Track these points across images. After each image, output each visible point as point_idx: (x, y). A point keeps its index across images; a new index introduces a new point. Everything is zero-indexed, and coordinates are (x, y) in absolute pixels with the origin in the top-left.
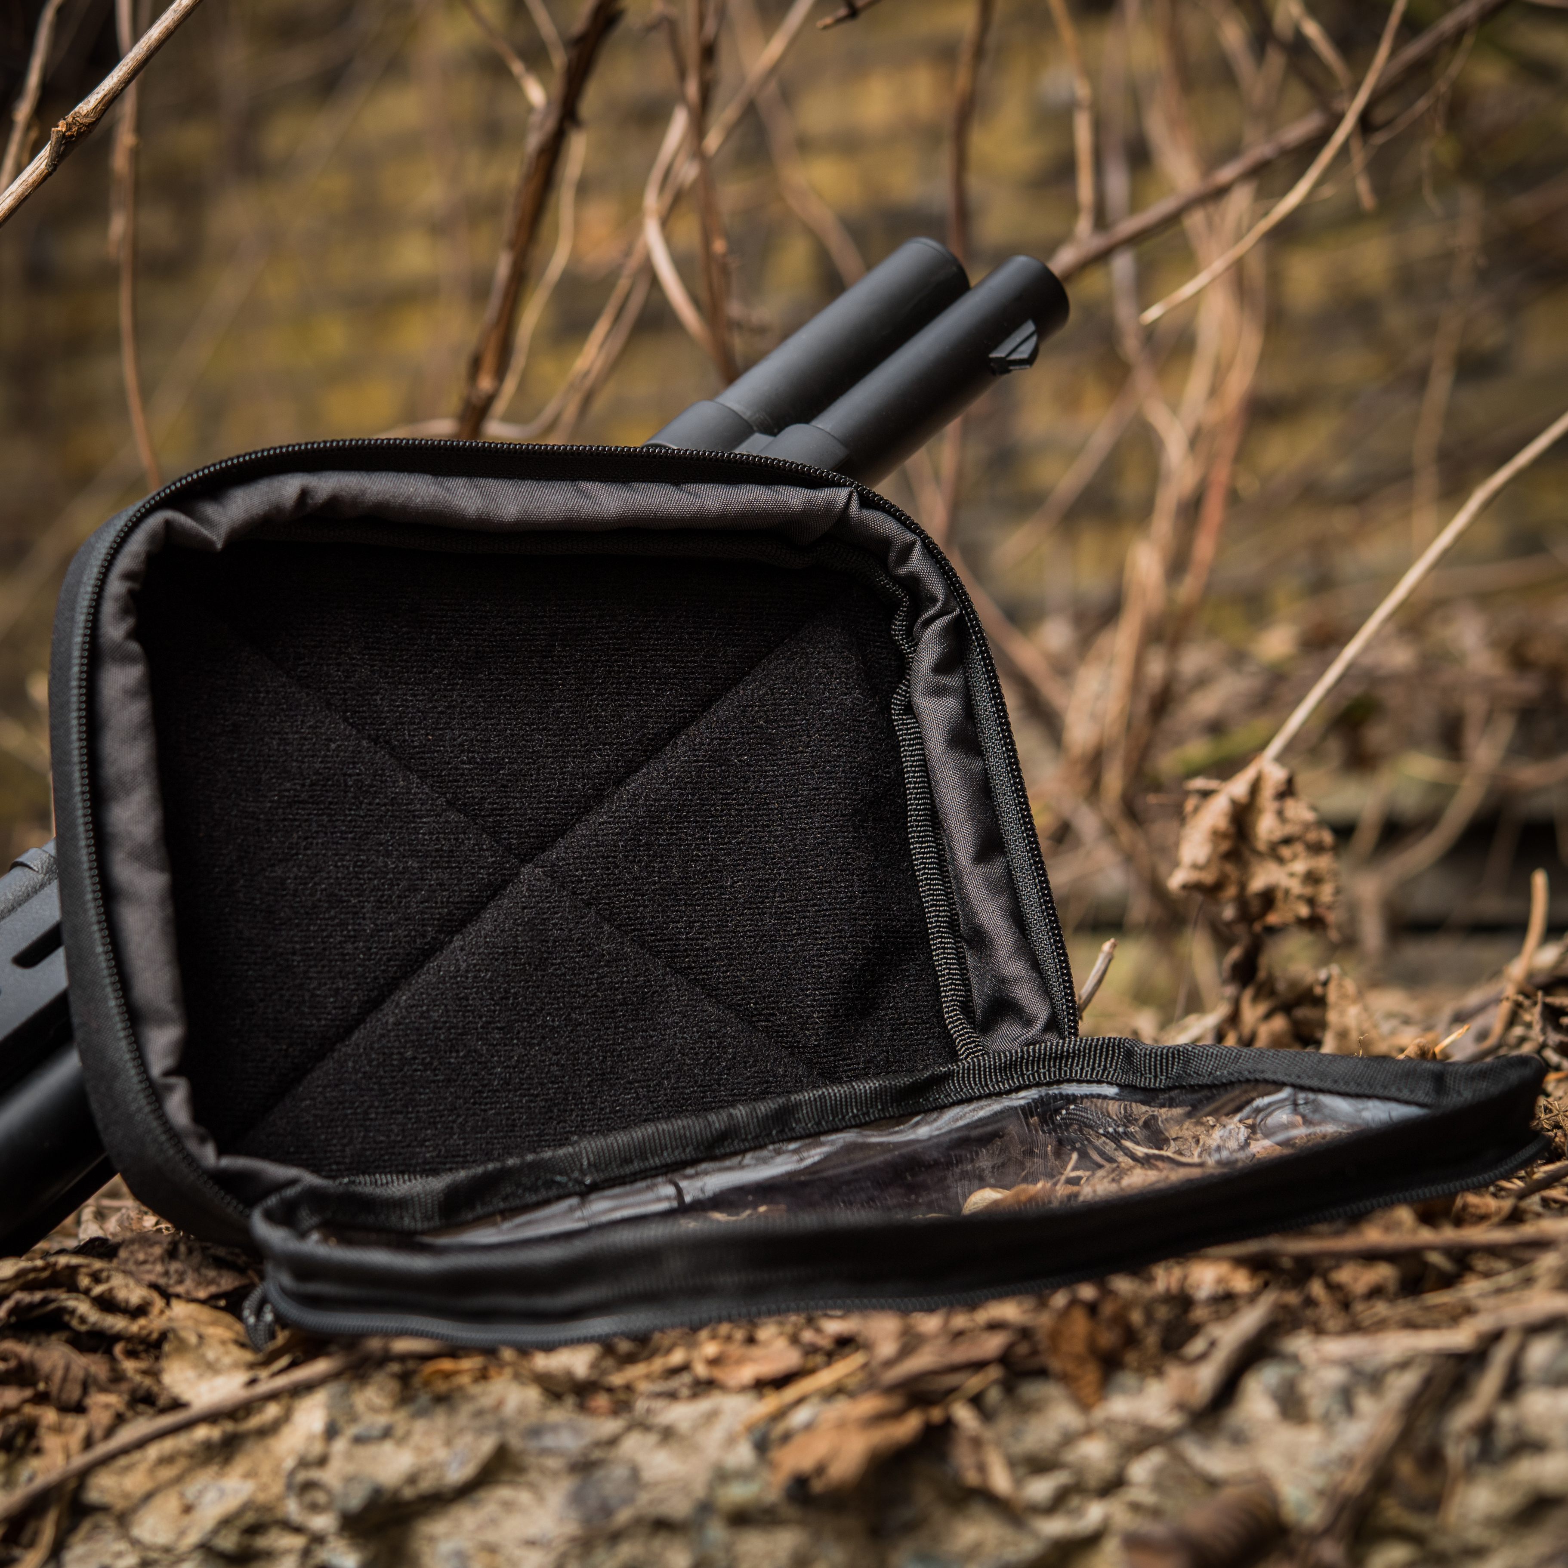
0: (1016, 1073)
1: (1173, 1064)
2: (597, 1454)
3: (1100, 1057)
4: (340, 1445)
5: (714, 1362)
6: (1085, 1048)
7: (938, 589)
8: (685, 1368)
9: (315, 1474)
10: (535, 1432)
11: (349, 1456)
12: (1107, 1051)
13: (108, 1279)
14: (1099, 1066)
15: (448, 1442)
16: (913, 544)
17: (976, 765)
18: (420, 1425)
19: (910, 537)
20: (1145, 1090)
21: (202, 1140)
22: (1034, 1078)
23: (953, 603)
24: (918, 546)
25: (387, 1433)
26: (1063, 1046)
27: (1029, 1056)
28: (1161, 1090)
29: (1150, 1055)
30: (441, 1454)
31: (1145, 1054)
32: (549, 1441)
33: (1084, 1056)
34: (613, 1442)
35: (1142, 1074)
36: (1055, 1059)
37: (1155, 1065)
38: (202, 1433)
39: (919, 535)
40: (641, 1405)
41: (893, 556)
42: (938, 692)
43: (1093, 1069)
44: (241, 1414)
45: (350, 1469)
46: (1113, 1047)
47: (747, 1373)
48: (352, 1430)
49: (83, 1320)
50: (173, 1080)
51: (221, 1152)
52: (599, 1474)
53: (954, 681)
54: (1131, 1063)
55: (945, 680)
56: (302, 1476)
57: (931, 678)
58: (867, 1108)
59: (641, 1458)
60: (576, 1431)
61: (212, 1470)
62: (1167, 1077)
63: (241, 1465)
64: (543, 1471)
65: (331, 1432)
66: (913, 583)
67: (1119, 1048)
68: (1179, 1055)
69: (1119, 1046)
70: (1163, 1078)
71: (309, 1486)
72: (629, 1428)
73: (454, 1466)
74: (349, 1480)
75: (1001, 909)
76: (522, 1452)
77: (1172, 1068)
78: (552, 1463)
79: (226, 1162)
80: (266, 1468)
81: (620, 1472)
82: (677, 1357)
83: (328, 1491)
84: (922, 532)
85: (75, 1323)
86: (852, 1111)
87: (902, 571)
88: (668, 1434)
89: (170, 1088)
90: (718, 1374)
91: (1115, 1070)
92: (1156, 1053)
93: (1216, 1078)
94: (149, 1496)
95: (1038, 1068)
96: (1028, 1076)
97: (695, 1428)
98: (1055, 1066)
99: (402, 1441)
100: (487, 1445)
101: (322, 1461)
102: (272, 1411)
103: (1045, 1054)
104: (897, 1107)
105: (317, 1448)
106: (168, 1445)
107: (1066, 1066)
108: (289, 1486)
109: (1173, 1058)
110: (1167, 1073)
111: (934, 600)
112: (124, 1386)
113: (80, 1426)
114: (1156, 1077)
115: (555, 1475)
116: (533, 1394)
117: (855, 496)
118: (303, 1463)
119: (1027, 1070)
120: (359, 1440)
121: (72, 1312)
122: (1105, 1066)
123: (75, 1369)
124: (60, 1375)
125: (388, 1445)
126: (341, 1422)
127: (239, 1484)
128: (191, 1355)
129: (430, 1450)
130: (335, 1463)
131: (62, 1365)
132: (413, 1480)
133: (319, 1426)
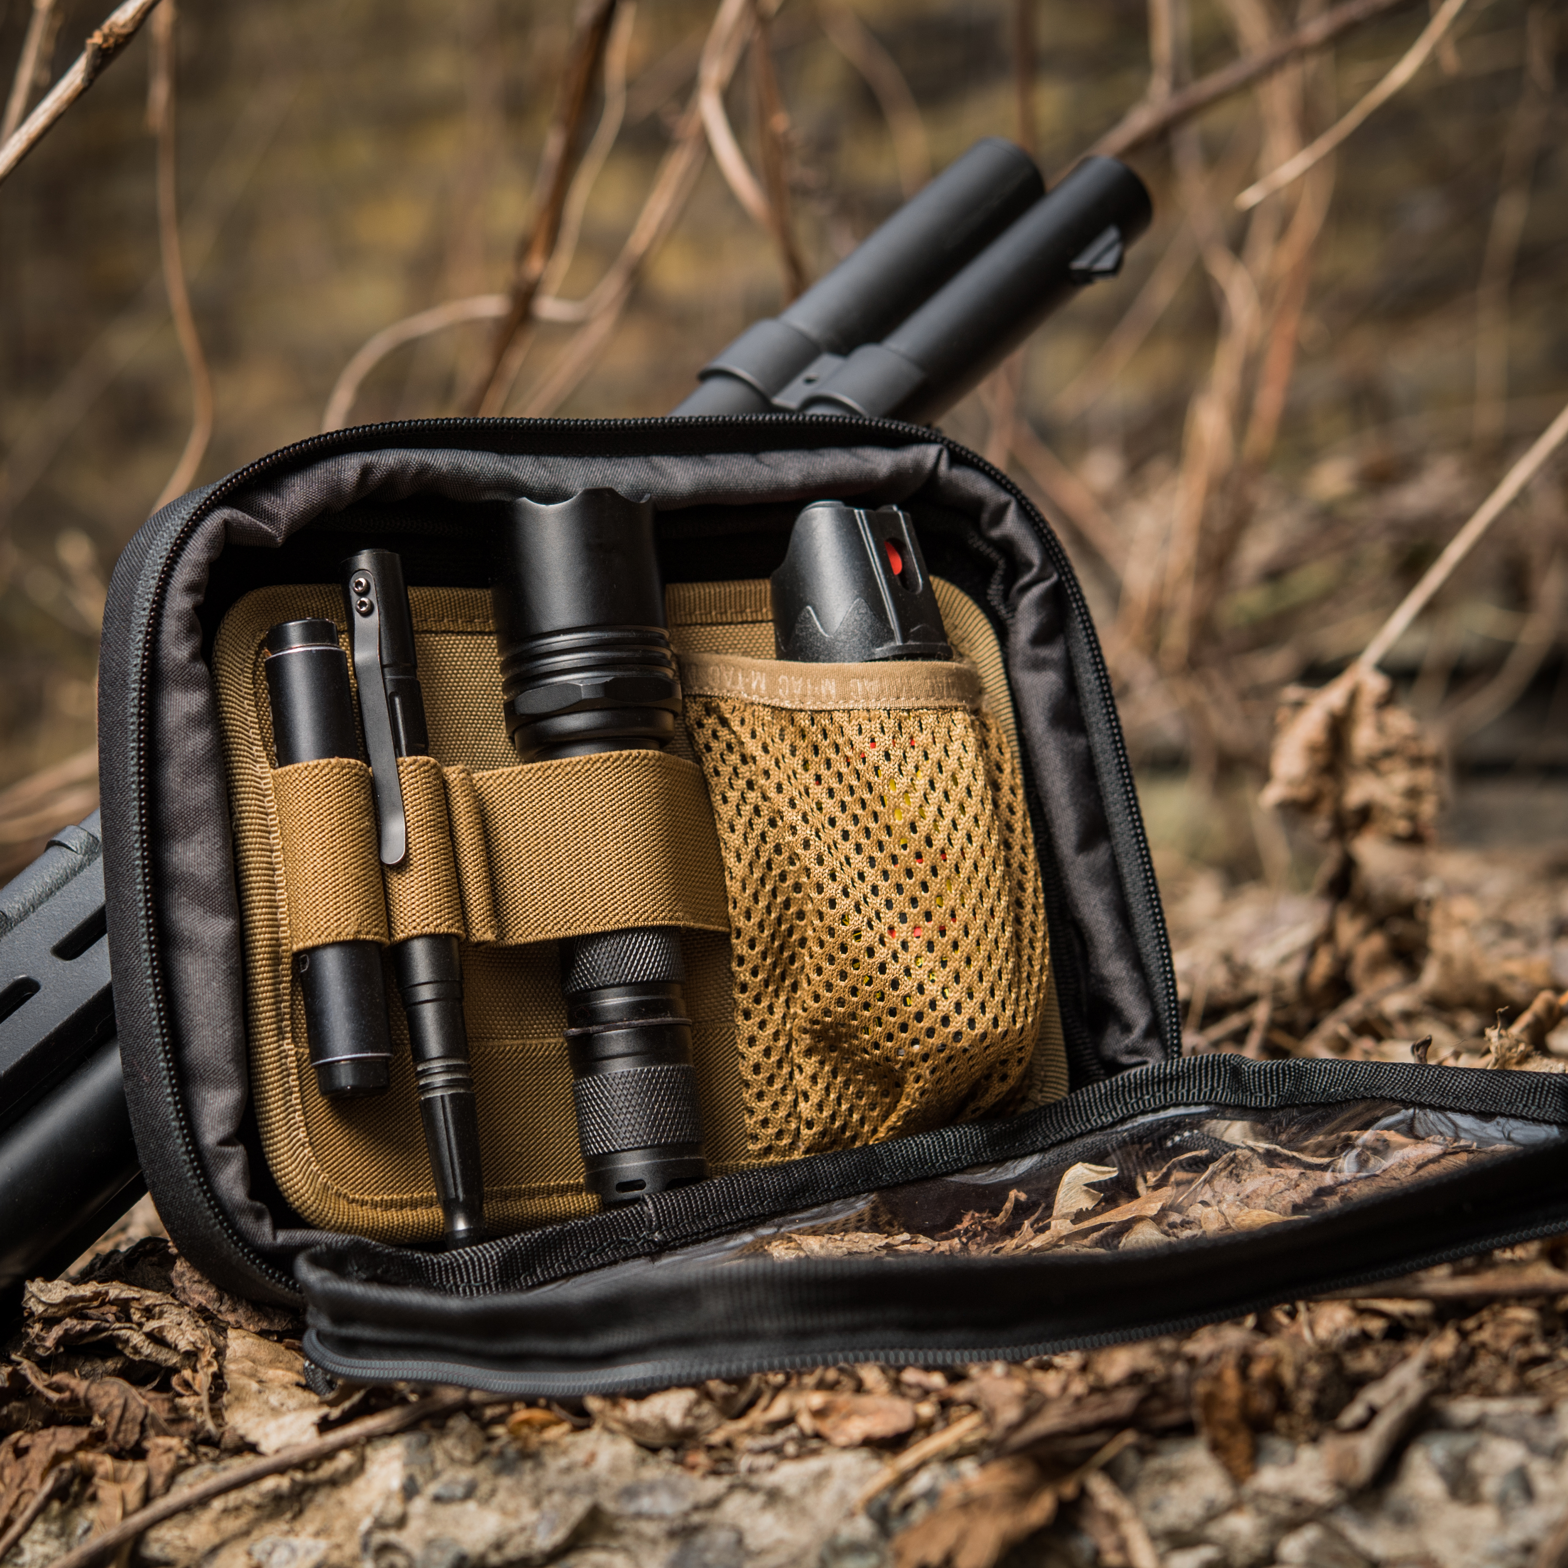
0: (1119, 1103)
1: (1284, 1081)
2: (696, 1518)
3: (1206, 1076)
4: (419, 1505)
5: (819, 1414)
6: (1188, 1068)
7: (1034, 555)
8: (789, 1420)
9: (392, 1536)
10: (630, 1493)
11: (429, 1518)
12: (1213, 1070)
13: (161, 1315)
14: (1206, 1086)
15: (537, 1503)
16: (1006, 505)
17: (1080, 743)
18: (505, 1482)
19: (1004, 497)
20: (1257, 1109)
21: (259, 1215)
22: (1139, 1106)
23: (1050, 568)
24: (1012, 509)
25: (470, 1492)
26: (1165, 1068)
27: (1130, 1084)
28: (1273, 1109)
29: (1259, 1072)
30: (530, 1516)
31: (1254, 1071)
32: (645, 1503)
33: (1189, 1077)
34: (715, 1504)
35: (1251, 1094)
36: (1159, 1083)
37: (1265, 1083)
38: (269, 1484)
39: (1015, 495)
40: (744, 1463)
41: (985, 517)
42: (1038, 665)
43: (1200, 1090)
44: (312, 1465)
45: (430, 1533)
46: (1218, 1064)
47: (857, 1428)
48: (433, 1488)
49: (136, 1350)
50: (230, 1149)
52: (701, 1540)
53: (1054, 652)
54: (1239, 1081)
55: (1045, 652)
56: (379, 1538)
57: (1029, 651)
58: (958, 1154)
59: (745, 1522)
60: (675, 1492)
61: (282, 1526)
62: (1279, 1096)
63: (312, 1520)
64: (639, 1536)
65: (410, 1491)
66: (1007, 546)
67: (1225, 1066)
68: (1290, 1072)
69: (1224, 1063)
70: (1275, 1096)
71: (386, 1548)
72: (732, 1488)
73: (542, 1528)
74: (430, 1543)
75: (1104, 904)
76: (618, 1517)
77: (1284, 1085)
78: (649, 1529)
80: (339, 1524)
81: (723, 1538)
82: (779, 1408)
83: (408, 1555)
84: (1019, 492)
85: (128, 1352)
86: (943, 1158)
87: (996, 533)
88: (774, 1496)
89: (226, 1159)
90: (825, 1426)
91: (1223, 1089)
92: (1265, 1070)
93: (1330, 1096)
94: (214, 1551)
95: (1142, 1094)
96: (1132, 1105)
97: (804, 1491)
98: (1159, 1091)
99: (485, 1502)
100: (579, 1507)
101: (401, 1522)
102: (345, 1459)
103: (1147, 1079)
104: (991, 1151)
105: (395, 1508)
106: (233, 1498)
107: (1171, 1089)
108: (365, 1546)
109: (1284, 1075)
110: (1279, 1091)
111: (1029, 565)
112: (185, 1427)
113: (137, 1472)
114: (1267, 1095)
115: (654, 1542)
116: (626, 1448)
117: (945, 455)
118: (380, 1525)
119: (1131, 1098)
120: (438, 1499)
121: (127, 1341)
122: (1212, 1085)
123: (133, 1406)
124: (117, 1412)
125: (471, 1506)
126: (420, 1480)
127: (310, 1542)
128: (253, 1403)
129: (516, 1514)
130: (414, 1525)
131: (120, 1402)
132: (498, 1546)
133: (396, 1482)
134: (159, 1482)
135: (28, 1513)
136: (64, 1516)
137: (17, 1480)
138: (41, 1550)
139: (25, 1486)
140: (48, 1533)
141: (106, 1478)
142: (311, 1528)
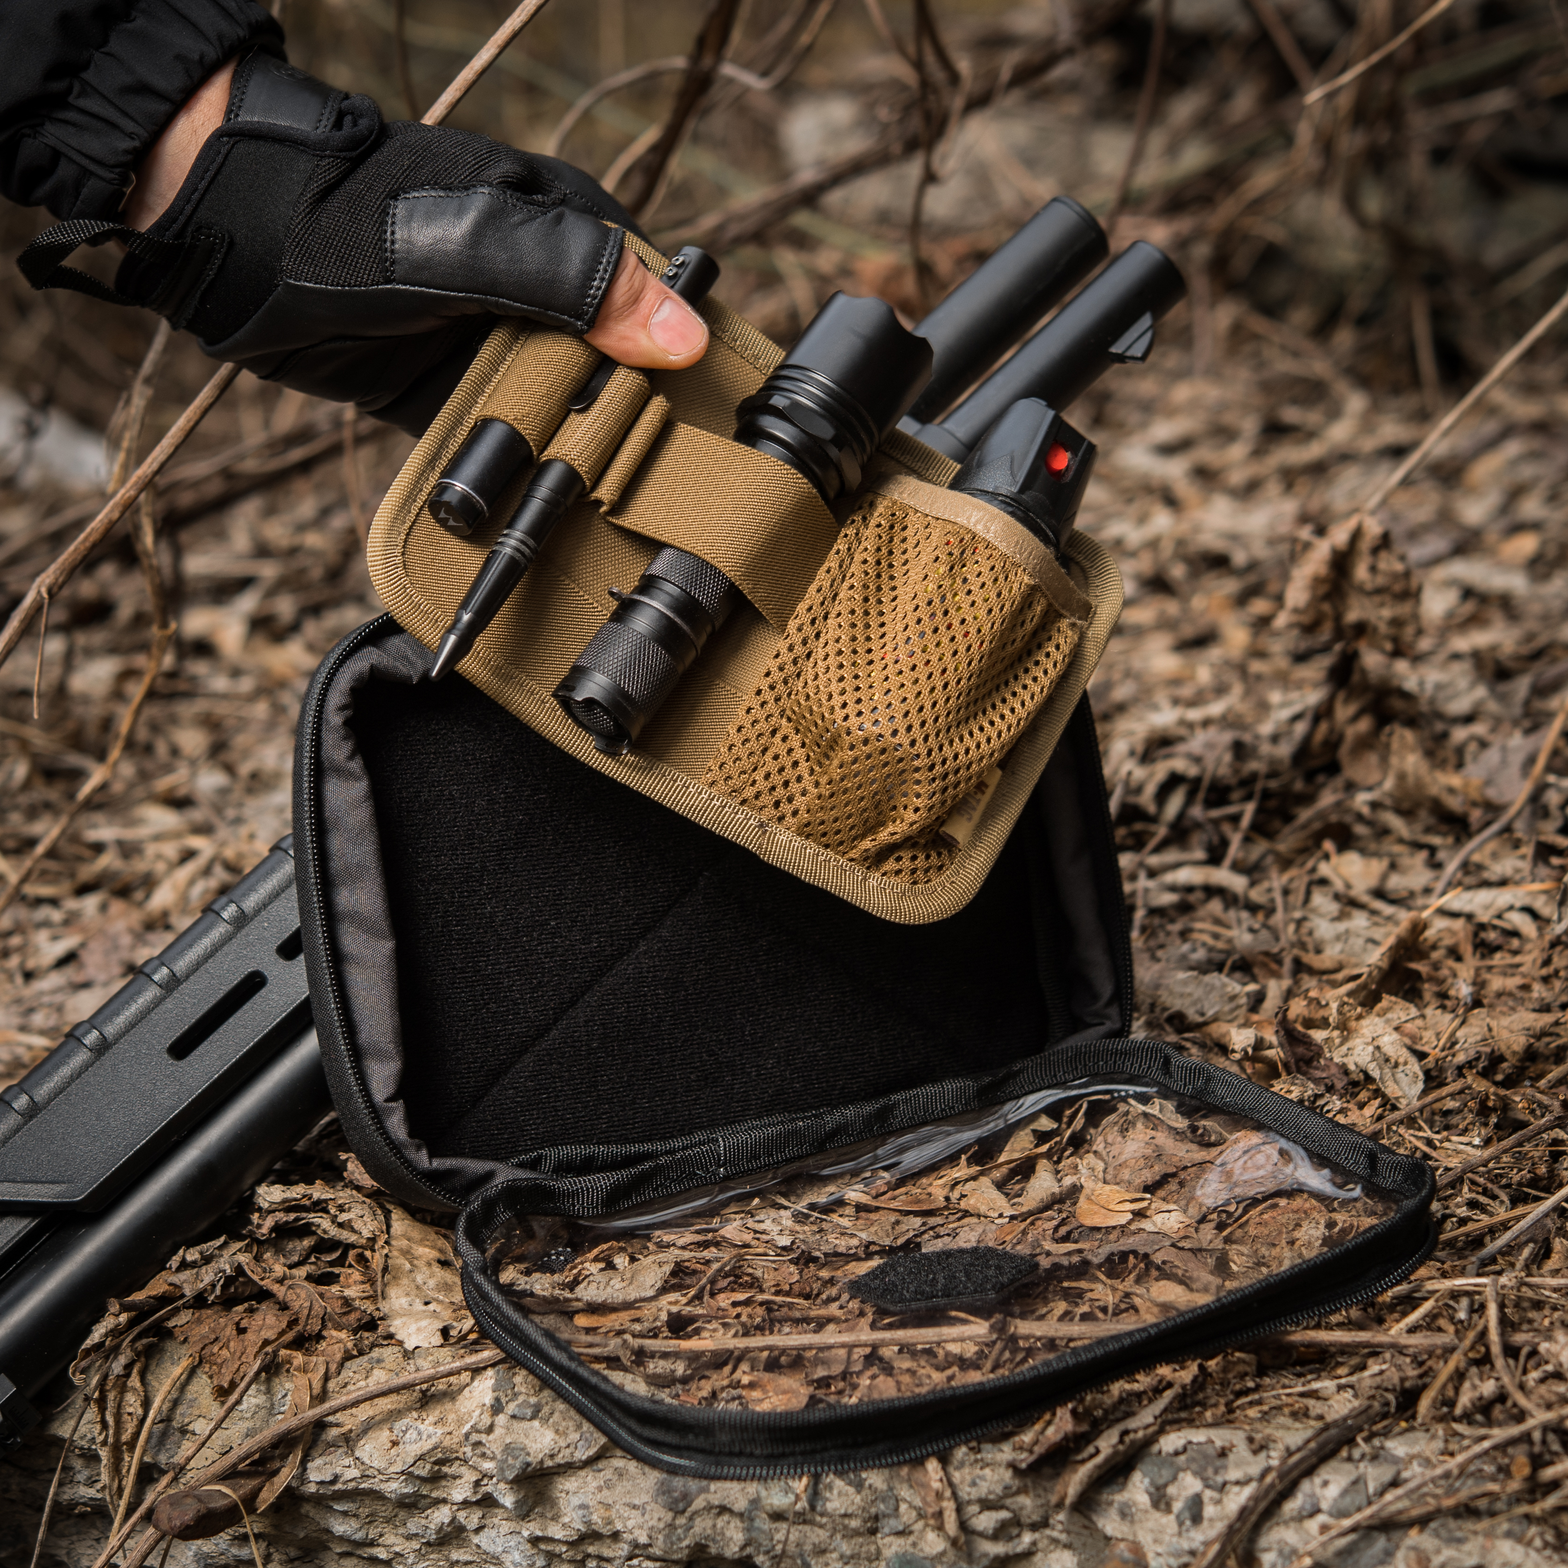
1: (1198, 1078)
4: (501, 1419)
9: (484, 1438)
11: (508, 1428)
14: (1145, 1064)
15: (579, 1426)
18: (557, 1408)
21: (419, 1148)
25: (536, 1412)
29: (1182, 1068)
30: (574, 1436)
35: (1175, 1080)
37: (1185, 1076)
43: (1140, 1066)
45: (508, 1439)
48: (512, 1408)
49: (325, 1232)
50: (393, 1104)
51: (431, 1156)
54: (1168, 1068)
56: (475, 1437)
63: (433, 1413)
65: (497, 1408)
70: (1190, 1087)
71: (479, 1443)
73: (582, 1446)
74: (508, 1446)
77: (1198, 1081)
79: (436, 1163)
80: (451, 1417)
83: (493, 1451)
85: (319, 1232)
89: (392, 1111)
91: (1156, 1070)
92: (1187, 1067)
99: (545, 1421)
101: (490, 1429)
105: (486, 1420)
108: (466, 1441)
109: (1199, 1074)
113: (320, 1365)
114: (1185, 1085)
118: (475, 1429)
120: (514, 1417)
121: (319, 1226)
122: (1149, 1065)
123: (316, 1307)
124: (306, 1312)
125: (536, 1423)
126: (504, 1400)
127: (431, 1429)
128: (405, 1281)
129: (565, 1434)
130: (498, 1432)
131: (307, 1304)
132: (552, 1456)
133: (488, 1399)
134: (333, 1367)
135: (247, 1379)
136: (268, 1381)
137: (238, 1354)
138: (254, 1401)
139: (244, 1359)
140: (258, 1391)
141: (298, 1369)
142: (431, 1419)
